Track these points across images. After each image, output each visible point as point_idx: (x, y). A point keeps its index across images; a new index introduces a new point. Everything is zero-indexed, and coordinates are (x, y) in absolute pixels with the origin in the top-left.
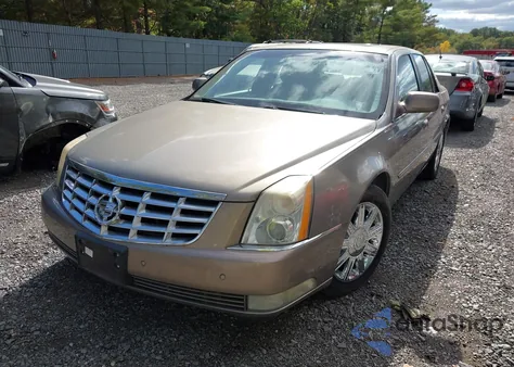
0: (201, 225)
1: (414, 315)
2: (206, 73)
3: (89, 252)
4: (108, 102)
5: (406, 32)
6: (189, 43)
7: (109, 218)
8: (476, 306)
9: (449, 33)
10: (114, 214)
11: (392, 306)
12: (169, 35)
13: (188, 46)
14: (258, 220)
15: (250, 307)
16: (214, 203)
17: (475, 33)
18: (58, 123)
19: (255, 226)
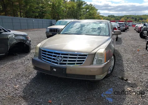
0: (84, 61)
1: (125, 79)
2: (48, 28)
3: (55, 70)
4: (28, 36)
5: (93, 16)
6: (34, 20)
7: (60, 61)
8: (136, 76)
9: (103, 16)
10: (62, 60)
11: (120, 78)
12: (28, 17)
13: (33, 20)
14: (96, 59)
15: (96, 78)
16: (86, 55)
17: (109, 16)
18: (17, 42)
19: (95, 60)
